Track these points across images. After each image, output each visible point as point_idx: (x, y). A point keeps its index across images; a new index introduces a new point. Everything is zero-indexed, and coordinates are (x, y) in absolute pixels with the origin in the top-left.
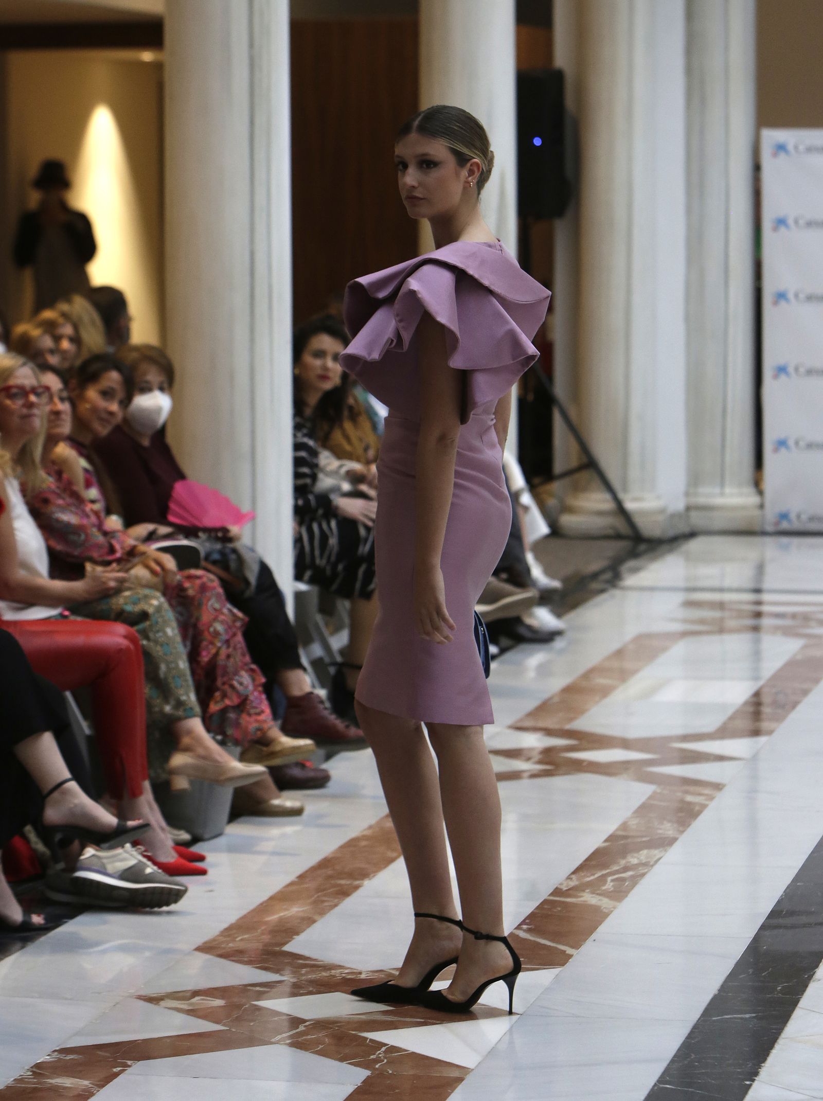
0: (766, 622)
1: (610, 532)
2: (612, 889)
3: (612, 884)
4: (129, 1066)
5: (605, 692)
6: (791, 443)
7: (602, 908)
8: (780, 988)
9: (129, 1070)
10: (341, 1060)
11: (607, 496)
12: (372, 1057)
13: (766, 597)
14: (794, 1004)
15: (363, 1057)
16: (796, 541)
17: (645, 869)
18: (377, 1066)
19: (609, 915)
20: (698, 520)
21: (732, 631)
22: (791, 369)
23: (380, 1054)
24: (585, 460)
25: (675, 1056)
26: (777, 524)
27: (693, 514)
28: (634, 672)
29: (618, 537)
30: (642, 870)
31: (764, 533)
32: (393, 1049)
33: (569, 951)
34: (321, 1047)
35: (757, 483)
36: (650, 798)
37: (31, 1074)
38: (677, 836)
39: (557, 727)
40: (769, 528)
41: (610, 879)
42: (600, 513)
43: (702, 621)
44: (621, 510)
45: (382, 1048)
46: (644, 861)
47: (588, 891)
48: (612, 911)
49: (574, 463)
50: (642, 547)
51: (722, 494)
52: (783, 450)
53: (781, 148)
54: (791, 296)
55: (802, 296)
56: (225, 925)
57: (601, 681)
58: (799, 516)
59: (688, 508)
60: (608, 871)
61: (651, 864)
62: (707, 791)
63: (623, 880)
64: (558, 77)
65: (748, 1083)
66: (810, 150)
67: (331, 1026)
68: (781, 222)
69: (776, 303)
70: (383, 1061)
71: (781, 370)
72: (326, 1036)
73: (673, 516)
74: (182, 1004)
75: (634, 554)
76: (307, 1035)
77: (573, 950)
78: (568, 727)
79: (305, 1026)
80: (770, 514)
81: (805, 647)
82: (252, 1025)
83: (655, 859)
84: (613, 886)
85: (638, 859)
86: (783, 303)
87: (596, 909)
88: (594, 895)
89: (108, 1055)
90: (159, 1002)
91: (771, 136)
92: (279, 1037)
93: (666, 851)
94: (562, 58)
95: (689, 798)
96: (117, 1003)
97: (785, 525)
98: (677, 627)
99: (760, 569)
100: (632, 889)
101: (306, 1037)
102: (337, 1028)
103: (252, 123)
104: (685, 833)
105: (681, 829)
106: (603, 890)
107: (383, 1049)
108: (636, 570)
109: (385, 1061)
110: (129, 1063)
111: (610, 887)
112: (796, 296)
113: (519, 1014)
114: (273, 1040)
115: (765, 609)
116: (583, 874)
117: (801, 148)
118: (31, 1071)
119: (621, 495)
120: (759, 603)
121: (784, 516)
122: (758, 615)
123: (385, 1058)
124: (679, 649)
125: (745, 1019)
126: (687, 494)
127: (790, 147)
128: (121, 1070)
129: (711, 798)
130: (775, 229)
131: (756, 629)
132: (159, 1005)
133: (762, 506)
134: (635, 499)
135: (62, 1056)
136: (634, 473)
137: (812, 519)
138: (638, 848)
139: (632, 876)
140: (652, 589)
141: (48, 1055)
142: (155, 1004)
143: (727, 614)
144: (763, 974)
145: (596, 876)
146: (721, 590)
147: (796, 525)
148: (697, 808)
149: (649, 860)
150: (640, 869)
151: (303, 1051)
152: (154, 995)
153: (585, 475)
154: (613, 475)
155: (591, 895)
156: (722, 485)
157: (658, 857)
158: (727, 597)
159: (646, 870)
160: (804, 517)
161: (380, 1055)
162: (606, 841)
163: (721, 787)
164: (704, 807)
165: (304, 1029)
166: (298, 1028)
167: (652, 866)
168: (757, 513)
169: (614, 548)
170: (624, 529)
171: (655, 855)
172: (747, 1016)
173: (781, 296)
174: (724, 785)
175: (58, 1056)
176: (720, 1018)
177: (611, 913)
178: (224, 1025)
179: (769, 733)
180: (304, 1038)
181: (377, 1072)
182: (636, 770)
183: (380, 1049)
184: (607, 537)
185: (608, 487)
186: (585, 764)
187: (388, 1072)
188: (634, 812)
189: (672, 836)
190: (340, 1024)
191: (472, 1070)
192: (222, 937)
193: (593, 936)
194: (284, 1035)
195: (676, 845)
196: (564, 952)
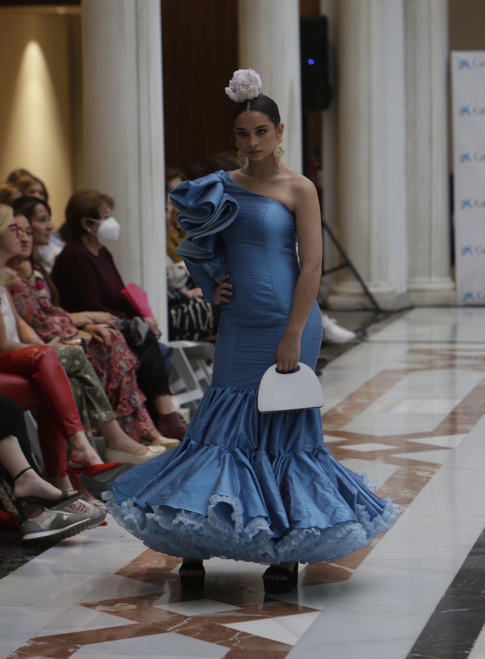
0: (459, 362)
1: (360, 306)
4: (79, 648)
5: (362, 407)
6: (473, 249)
8: (483, 592)
9: (79, 651)
10: (212, 641)
11: (358, 284)
12: (231, 639)
13: (458, 346)
15: (224, 639)
16: (476, 311)
18: (234, 645)
20: (415, 298)
21: (436, 368)
22: (472, 203)
23: (236, 637)
24: (343, 262)
25: (420, 636)
26: (465, 300)
27: (412, 295)
28: (380, 395)
29: (365, 309)
31: (456, 306)
32: (243, 634)
33: (350, 570)
34: (198, 633)
35: (452, 274)
36: (394, 474)
38: (413, 497)
39: (334, 430)
40: (460, 303)
42: (354, 295)
43: (422, 362)
44: (367, 293)
48: (375, 545)
49: (337, 263)
50: (380, 316)
51: (430, 282)
52: (468, 254)
53: (464, 64)
54: (472, 156)
55: (478, 157)
56: (134, 558)
57: (360, 400)
58: (478, 295)
59: (409, 291)
62: (430, 469)
64: (323, 21)
65: (467, 652)
67: (203, 620)
68: (465, 110)
69: (461, 161)
70: (237, 641)
71: (466, 203)
72: (202, 626)
73: (400, 296)
74: (108, 608)
75: (375, 320)
76: (189, 626)
77: (353, 570)
78: (341, 430)
80: (460, 294)
82: (154, 621)
86: (467, 162)
89: (64, 641)
90: (95, 607)
91: (458, 56)
92: (171, 628)
93: (407, 506)
94: (326, 9)
95: (419, 473)
96: (69, 608)
97: (470, 301)
98: (403, 366)
99: (454, 329)
101: (189, 628)
102: (207, 622)
104: (418, 495)
105: (416, 493)
107: (237, 634)
108: (377, 331)
109: (239, 641)
110: (78, 646)
112: (475, 157)
113: (320, 611)
114: (168, 630)
115: (458, 353)
117: (477, 63)
118: (17, 653)
119: (367, 284)
120: (454, 350)
121: (469, 295)
122: (453, 357)
123: (239, 639)
124: (406, 380)
125: (463, 612)
126: (408, 282)
127: (470, 63)
128: (73, 651)
129: (433, 473)
130: (461, 115)
131: (452, 366)
132: (95, 609)
133: (455, 289)
134: (376, 286)
135: (36, 643)
136: (375, 270)
140: (386, 342)
141: (28, 642)
142: (92, 608)
143: (434, 357)
144: (473, 583)
146: (430, 342)
147: (476, 301)
148: (425, 479)
151: (187, 637)
152: (92, 603)
153: (344, 271)
154: (361, 271)
156: (430, 275)
157: (403, 510)
158: (434, 346)
160: (482, 295)
163: (439, 466)
164: (429, 478)
165: (187, 622)
166: (183, 621)
168: (452, 293)
169: (363, 317)
170: (368, 304)
172: (464, 610)
173: (465, 157)
174: (441, 465)
175: (33, 643)
176: (446, 611)
177: (375, 546)
178: (137, 621)
179: (467, 431)
180: (187, 628)
181: (234, 649)
182: (386, 456)
183: (235, 634)
184: (358, 310)
185: (358, 278)
186: (353, 453)
187: (241, 649)
188: (385, 483)
189: (410, 497)
190: (209, 619)
191: (293, 646)
192: (132, 565)
193: (365, 561)
194: (175, 626)
195: (413, 503)
196: (347, 571)
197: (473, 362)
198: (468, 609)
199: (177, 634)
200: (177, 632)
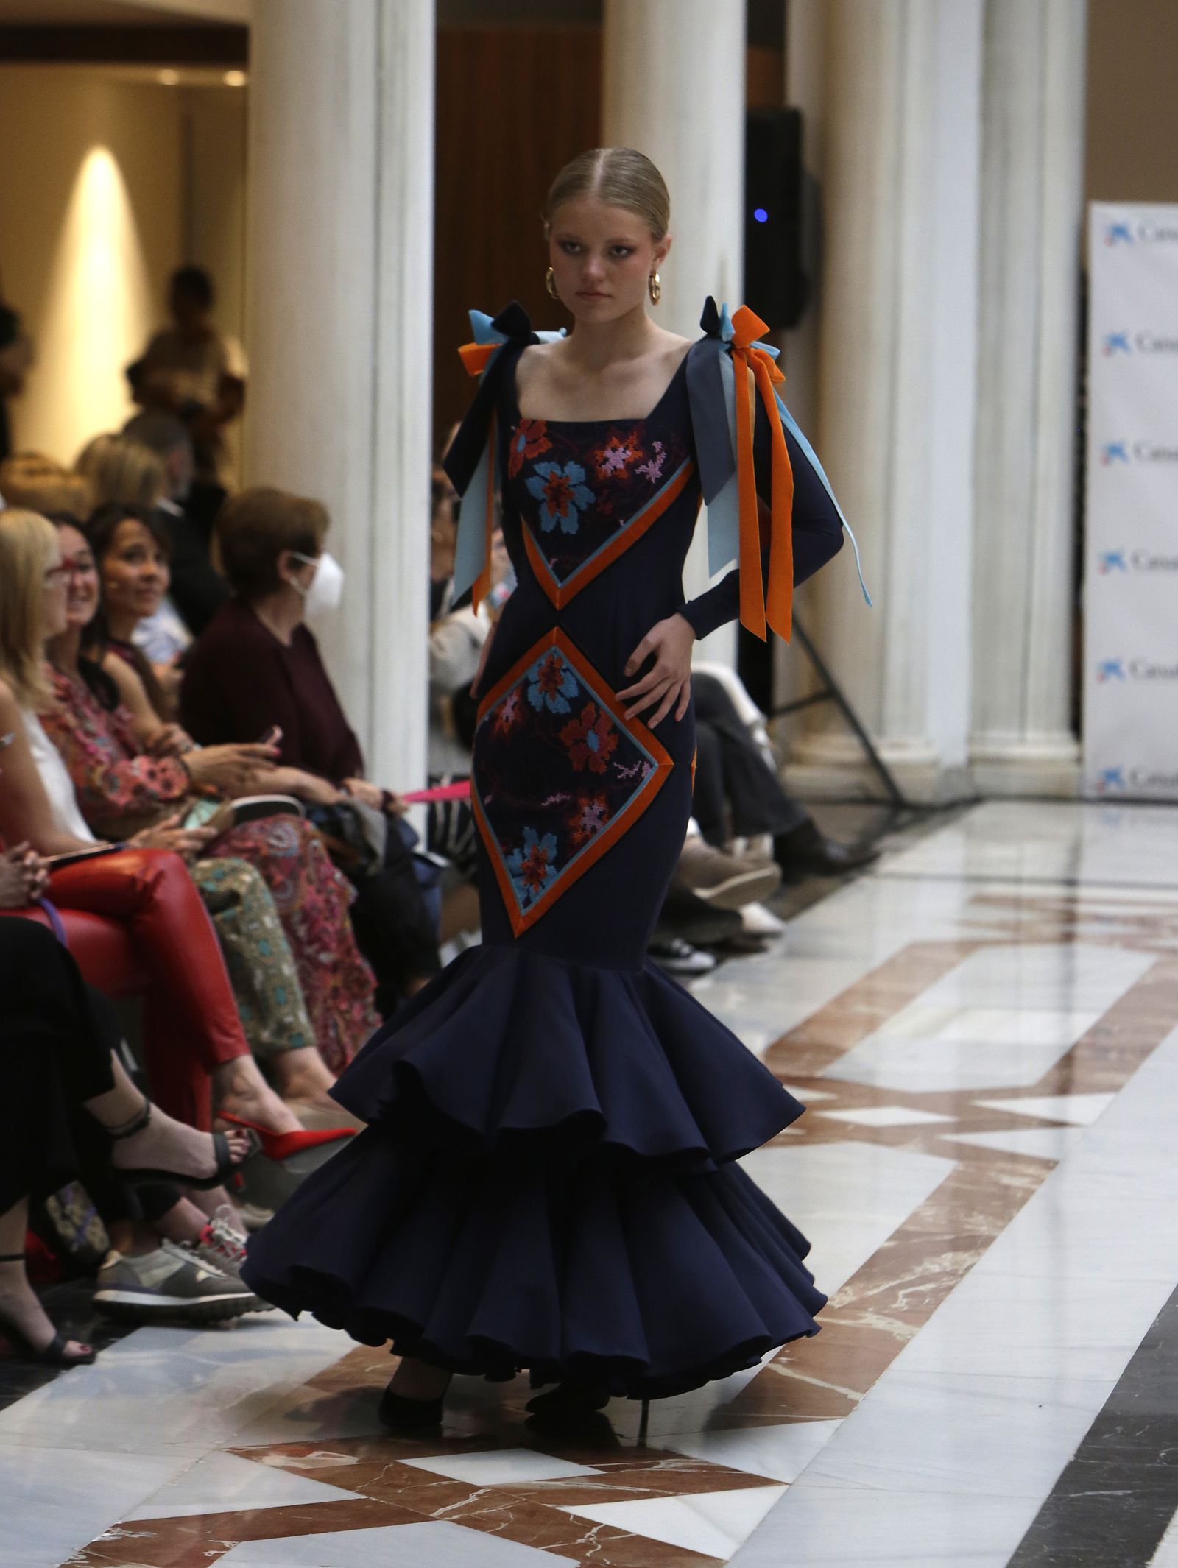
0: (1082, 928)
1: (857, 793)
2: (906, 1308)
3: (905, 1301)
4: (227, 1549)
5: (872, 1024)
6: (1125, 668)
7: (895, 1334)
8: (1162, 1454)
9: (228, 1554)
10: (536, 1544)
11: (853, 741)
12: (579, 1541)
13: (1083, 892)
15: (565, 1541)
16: (1128, 812)
17: (952, 1280)
18: (588, 1554)
19: (905, 1345)
20: (984, 778)
21: (1031, 941)
22: (1127, 559)
23: (591, 1536)
24: (822, 687)
25: (1020, 1548)
26: (1102, 786)
27: (978, 770)
28: (908, 997)
29: (869, 800)
30: (946, 1282)
31: (1081, 800)
32: (608, 1530)
33: (853, 1395)
34: (504, 1525)
35: (1076, 725)
36: (949, 1179)
37: (85, 1557)
38: (994, 1234)
39: (804, 1073)
40: (1090, 792)
41: (901, 1293)
42: (843, 766)
43: (1002, 926)
44: (874, 762)
45: (592, 1528)
46: (948, 1269)
47: (871, 1309)
48: (909, 1340)
49: (805, 690)
50: (905, 817)
51: (1022, 741)
52: (1113, 679)
53: (1119, 232)
54: (1129, 451)
55: (1145, 452)
57: (862, 1009)
58: (1134, 776)
59: (972, 761)
60: (898, 1282)
61: (960, 1272)
62: (1031, 1170)
63: (923, 1295)
64: (794, 119)
67: (514, 1496)
68: (1117, 342)
69: (1106, 461)
70: (596, 1547)
71: (1113, 560)
72: (510, 1510)
73: (949, 772)
74: (292, 1461)
75: (891, 827)
76: (483, 1508)
77: (858, 1394)
78: (819, 1074)
79: (478, 1496)
80: (1092, 772)
81: (1156, 966)
82: (401, 1494)
83: (966, 1266)
84: (907, 1303)
85: (940, 1265)
86: (1116, 462)
87: (885, 1337)
88: (880, 1316)
89: (194, 1531)
90: (259, 1458)
91: (1105, 214)
92: (441, 1511)
93: (979, 1254)
94: (799, 92)
95: (1006, 1180)
96: (201, 1459)
97: (1113, 789)
98: (952, 933)
99: (1076, 852)
100: (936, 1308)
101: (481, 1512)
102: (524, 1499)
103: (378, 177)
104: (1006, 1230)
105: (1000, 1223)
106: (894, 1309)
107: (595, 1530)
108: (897, 850)
109: (599, 1547)
110: (227, 1544)
111: (903, 1305)
112: (1138, 451)
113: (787, 1484)
114: (433, 1515)
115: (1082, 909)
116: (861, 1286)
117: (1149, 232)
118: (85, 1554)
119: (875, 740)
120: (1071, 900)
121: (1112, 775)
122: (1071, 918)
123: (598, 1542)
124: (964, 967)
125: (1117, 1498)
126: (970, 740)
127: (1133, 231)
128: (215, 1554)
129: (1040, 1181)
130: (1108, 351)
131: (1068, 938)
132: (261, 1462)
133: (1079, 760)
134: (894, 746)
135: (127, 1534)
136: (894, 708)
137: (1153, 780)
138: (936, 1250)
139: (933, 1290)
140: (916, 877)
141: (108, 1532)
142: (257, 1461)
143: (1026, 916)
144: (1138, 1434)
145: (882, 1288)
146: (1018, 880)
147: (1129, 789)
148: (1020, 1195)
149: (956, 1267)
150: (944, 1279)
151: (479, 1532)
152: (255, 1448)
153: (821, 709)
154: (863, 710)
155: (876, 1316)
156: (1022, 726)
157: (968, 1263)
158: (1026, 891)
159: (954, 1282)
160: (1142, 777)
161: (591, 1539)
162: (891, 1238)
163: (1051, 1165)
164: (1029, 1193)
165: (476, 1499)
166: (468, 1498)
167: (962, 1276)
168: (1073, 769)
169: (862, 817)
170: (877, 789)
171: (964, 1261)
172: (1120, 1493)
173: (1115, 451)
174: (1058, 1163)
175: (122, 1533)
176: (1080, 1495)
177: (908, 1342)
178: (360, 1492)
179: (1115, 1088)
180: (478, 1512)
181: (588, 1562)
182: (925, 1138)
183: (590, 1531)
184: (853, 801)
185: (855, 726)
186: (850, 1127)
187: (605, 1563)
188: (929, 1199)
189: (986, 1233)
190: (527, 1494)
191: (727, 1562)
192: (344, 1367)
193: (887, 1375)
194: (449, 1508)
195: (993, 1247)
196: (845, 1396)
197: (1117, 929)
198: (1129, 1492)
199: (456, 1525)
200: (454, 1521)
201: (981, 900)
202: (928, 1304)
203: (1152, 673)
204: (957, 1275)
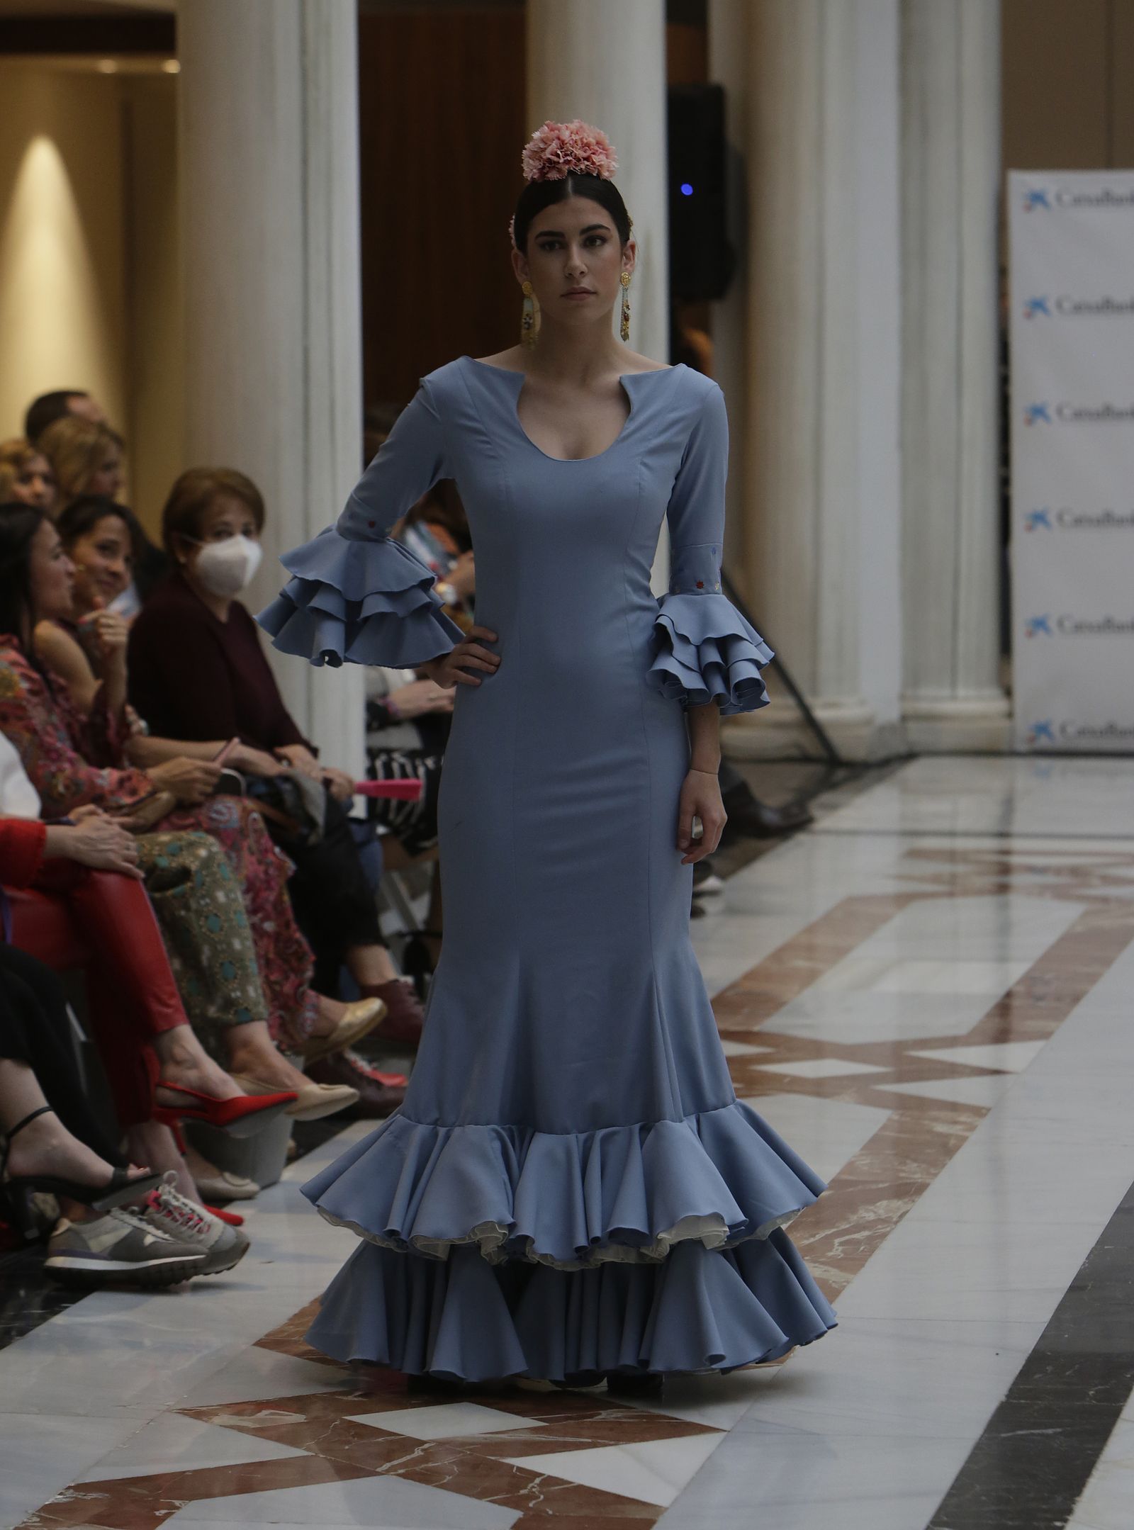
0: (1016, 879)
1: (794, 752)
2: (842, 1255)
4: (178, 1508)
5: (809, 978)
6: (1052, 624)
7: (832, 1282)
8: (1092, 1392)
9: (178, 1513)
10: (480, 1496)
11: (790, 701)
12: (522, 1492)
13: (1016, 844)
14: (1114, 1414)
15: (509, 1492)
17: (886, 1227)
18: (531, 1505)
19: (841, 1292)
20: (918, 735)
21: (966, 893)
22: (1052, 517)
23: (533, 1487)
25: (953, 1487)
26: (1032, 740)
27: (912, 726)
28: (841, 952)
29: (806, 759)
30: (881, 1229)
31: (1012, 754)
32: (550, 1481)
34: (448, 1478)
35: (1005, 683)
36: (884, 1128)
38: (927, 1181)
39: (742, 1028)
40: (1021, 746)
41: (837, 1241)
42: (780, 725)
43: (936, 879)
44: (809, 722)
45: (535, 1479)
46: (883, 1217)
48: (845, 1286)
50: (840, 774)
51: (954, 698)
52: (1041, 634)
53: (1037, 198)
54: (1051, 411)
55: (1067, 412)
56: (296, 1311)
57: (801, 963)
58: (1063, 729)
59: (904, 718)
60: (833, 1230)
61: (894, 1219)
62: (964, 1118)
63: (858, 1242)
64: (717, 95)
66: (1078, 201)
67: (459, 1449)
68: (1037, 305)
69: (1030, 422)
70: (540, 1497)
71: (1039, 518)
72: (455, 1463)
73: (882, 729)
74: (242, 1420)
75: (827, 784)
76: (427, 1462)
78: (756, 1028)
79: (423, 1450)
80: (1023, 725)
81: (1086, 915)
82: (347, 1450)
83: (901, 1212)
84: (842, 1251)
85: (875, 1212)
86: (1040, 422)
88: (816, 1265)
89: (145, 1492)
90: (209, 1418)
91: (1023, 182)
92: (387, 1466)
93: (913, 1201)
94: (721, 69)
95: (939, 1128)
96: (152, 1420)
97: (1043, 742)
98: (891, 887)
99: (1008, 805)
100: (870, 1255)
101: (426, 1465)
102: (468, 1452)
103: (305, 161)
104: (939, 1177)
105: (933, 1171)
106: (831, 1257)
107: (538, 1480)
108: (833, 807)
109: (542, 1497)
110: (177, 1503)
111: (838, 1252)
112: (1060, 411)
113: (725, 1431)
114: (379, 1470)
115: (1015, 860)
116: (799, 1235)
117: (1066, 198)
118: (38, 1516)
119: (809, 700)
120: (1006, 852)
121: (1043, 729)
122: (1005, 869)
123: (541, 1493)
124: (900, 920)
125: (1048, 1436)
126: (903, 697)
127: (1051, 198)
128: (166, 1514)
129: (972, 1128)
130: (1028, 315)
131: (1003, 889)
132: (210, 1422)
133: (1010, 715)
134: (829, 705)
135: (80, 1495)
136: (828, 668)
137: (1082, 732)
138: (872, 1198)
139: (868, 1238)
140: (854, 833)
141: (61, 1494)
142: (206, 1422)
143: (961, 868)
144: (1067, 1373)
145: (818, 1237)
146: (952, 834)
147: (1060, 742)
148: (953, 1142)
149: (890, 1215)
150: (880, 1227)
151: (424, 1485)
152: (204, 1409)
156: (954, 684)
157: (904, 1210)
158: (961, 844)
159: (888, 1229)
160: (1071, 730)
161: (534, 1490)
163: (983, 1112)
164: (963, 1139)
165: (422, 1453)
166: (414, 1452)
167: (896, 1223)
168: (1005, 723)
169: (800, 775)
170: (812, 747)
171: (899, 1209)
172: (1050, 1431)
173: (1038, 412)
174: (989, 1110)
175: (74, 1495)
176: (1009, 1434)
177: (844, 1289)
178: (307, 1449)
179: (1046, 1035)
180: (423, 1466)
181: (531, 1513)
182: (860, 1088)
183: (532, 1481)
184: (790, 760)
186: (787, 1080)
187: (547, 1513)
188: (862, 1149)
189: (920, 1180)
190: (471, 1447)
191: (666, 1509)
192: (291, 1327)
194: (395, 1462)
195: (927, 1193)
197: (1050, 879)
198: (1059, 1430)
199: (401, 1479)
200: (399, 1475)
201: (914, 854)
202: (862, 1251)
203: (1079, 628)
204: (890, 1222)
